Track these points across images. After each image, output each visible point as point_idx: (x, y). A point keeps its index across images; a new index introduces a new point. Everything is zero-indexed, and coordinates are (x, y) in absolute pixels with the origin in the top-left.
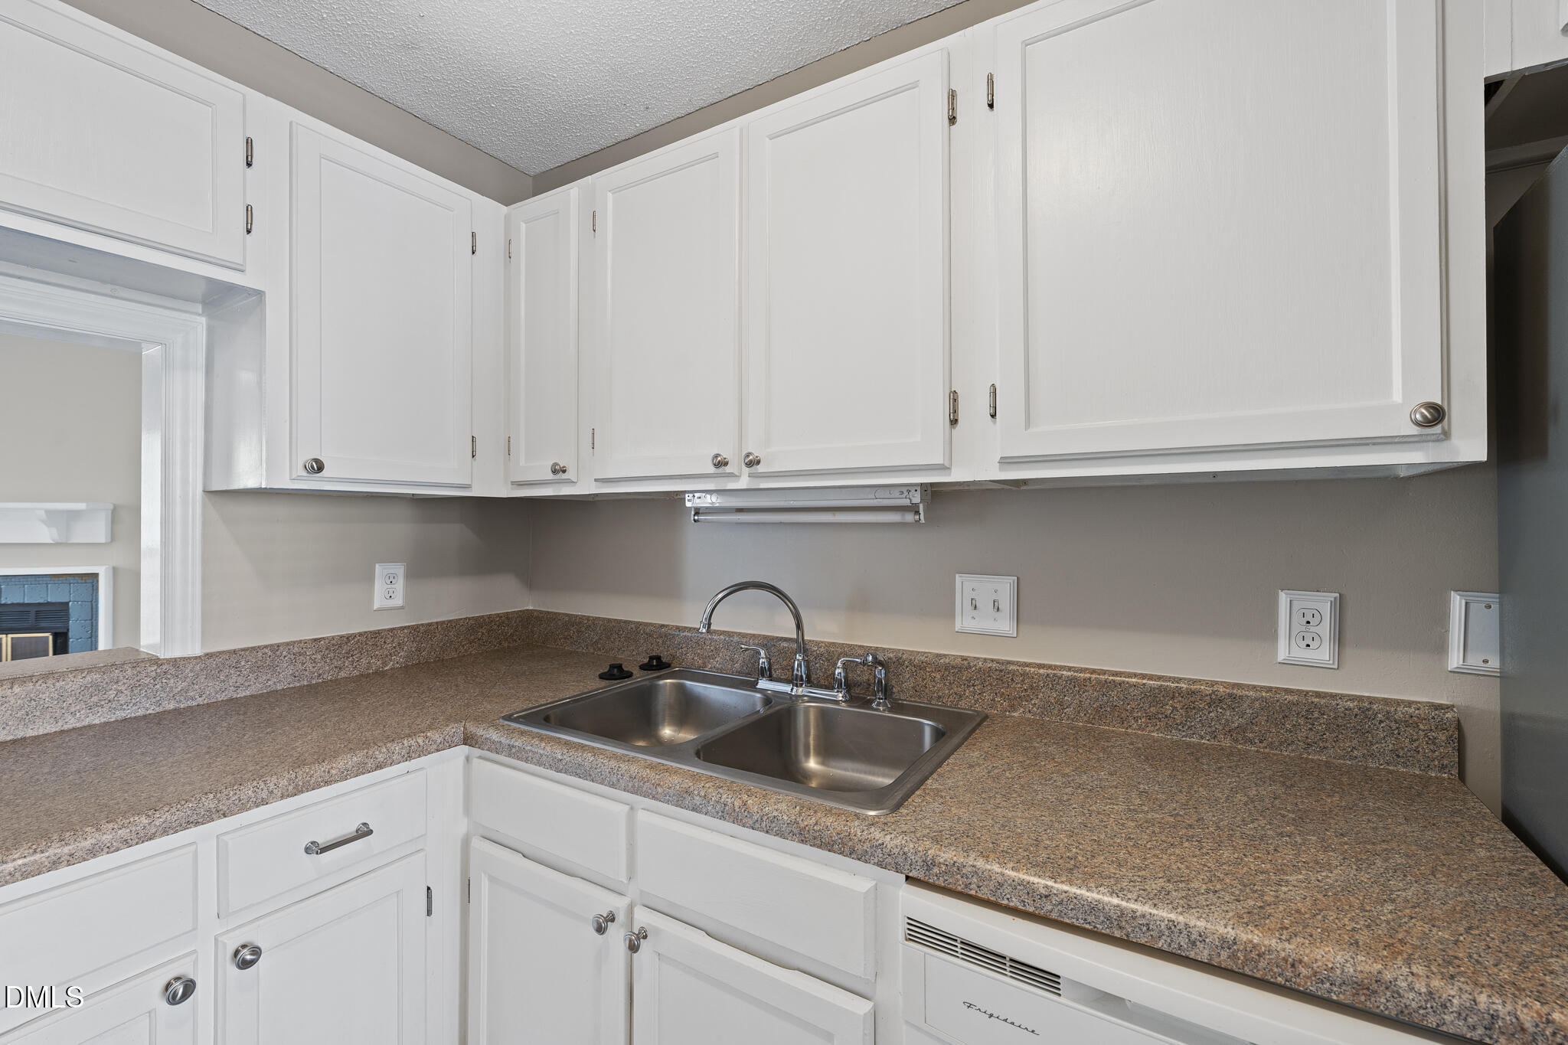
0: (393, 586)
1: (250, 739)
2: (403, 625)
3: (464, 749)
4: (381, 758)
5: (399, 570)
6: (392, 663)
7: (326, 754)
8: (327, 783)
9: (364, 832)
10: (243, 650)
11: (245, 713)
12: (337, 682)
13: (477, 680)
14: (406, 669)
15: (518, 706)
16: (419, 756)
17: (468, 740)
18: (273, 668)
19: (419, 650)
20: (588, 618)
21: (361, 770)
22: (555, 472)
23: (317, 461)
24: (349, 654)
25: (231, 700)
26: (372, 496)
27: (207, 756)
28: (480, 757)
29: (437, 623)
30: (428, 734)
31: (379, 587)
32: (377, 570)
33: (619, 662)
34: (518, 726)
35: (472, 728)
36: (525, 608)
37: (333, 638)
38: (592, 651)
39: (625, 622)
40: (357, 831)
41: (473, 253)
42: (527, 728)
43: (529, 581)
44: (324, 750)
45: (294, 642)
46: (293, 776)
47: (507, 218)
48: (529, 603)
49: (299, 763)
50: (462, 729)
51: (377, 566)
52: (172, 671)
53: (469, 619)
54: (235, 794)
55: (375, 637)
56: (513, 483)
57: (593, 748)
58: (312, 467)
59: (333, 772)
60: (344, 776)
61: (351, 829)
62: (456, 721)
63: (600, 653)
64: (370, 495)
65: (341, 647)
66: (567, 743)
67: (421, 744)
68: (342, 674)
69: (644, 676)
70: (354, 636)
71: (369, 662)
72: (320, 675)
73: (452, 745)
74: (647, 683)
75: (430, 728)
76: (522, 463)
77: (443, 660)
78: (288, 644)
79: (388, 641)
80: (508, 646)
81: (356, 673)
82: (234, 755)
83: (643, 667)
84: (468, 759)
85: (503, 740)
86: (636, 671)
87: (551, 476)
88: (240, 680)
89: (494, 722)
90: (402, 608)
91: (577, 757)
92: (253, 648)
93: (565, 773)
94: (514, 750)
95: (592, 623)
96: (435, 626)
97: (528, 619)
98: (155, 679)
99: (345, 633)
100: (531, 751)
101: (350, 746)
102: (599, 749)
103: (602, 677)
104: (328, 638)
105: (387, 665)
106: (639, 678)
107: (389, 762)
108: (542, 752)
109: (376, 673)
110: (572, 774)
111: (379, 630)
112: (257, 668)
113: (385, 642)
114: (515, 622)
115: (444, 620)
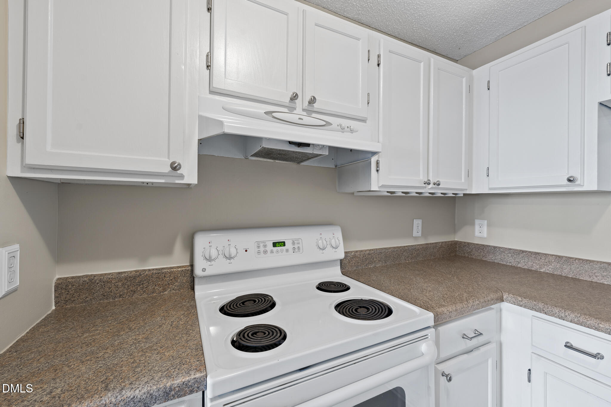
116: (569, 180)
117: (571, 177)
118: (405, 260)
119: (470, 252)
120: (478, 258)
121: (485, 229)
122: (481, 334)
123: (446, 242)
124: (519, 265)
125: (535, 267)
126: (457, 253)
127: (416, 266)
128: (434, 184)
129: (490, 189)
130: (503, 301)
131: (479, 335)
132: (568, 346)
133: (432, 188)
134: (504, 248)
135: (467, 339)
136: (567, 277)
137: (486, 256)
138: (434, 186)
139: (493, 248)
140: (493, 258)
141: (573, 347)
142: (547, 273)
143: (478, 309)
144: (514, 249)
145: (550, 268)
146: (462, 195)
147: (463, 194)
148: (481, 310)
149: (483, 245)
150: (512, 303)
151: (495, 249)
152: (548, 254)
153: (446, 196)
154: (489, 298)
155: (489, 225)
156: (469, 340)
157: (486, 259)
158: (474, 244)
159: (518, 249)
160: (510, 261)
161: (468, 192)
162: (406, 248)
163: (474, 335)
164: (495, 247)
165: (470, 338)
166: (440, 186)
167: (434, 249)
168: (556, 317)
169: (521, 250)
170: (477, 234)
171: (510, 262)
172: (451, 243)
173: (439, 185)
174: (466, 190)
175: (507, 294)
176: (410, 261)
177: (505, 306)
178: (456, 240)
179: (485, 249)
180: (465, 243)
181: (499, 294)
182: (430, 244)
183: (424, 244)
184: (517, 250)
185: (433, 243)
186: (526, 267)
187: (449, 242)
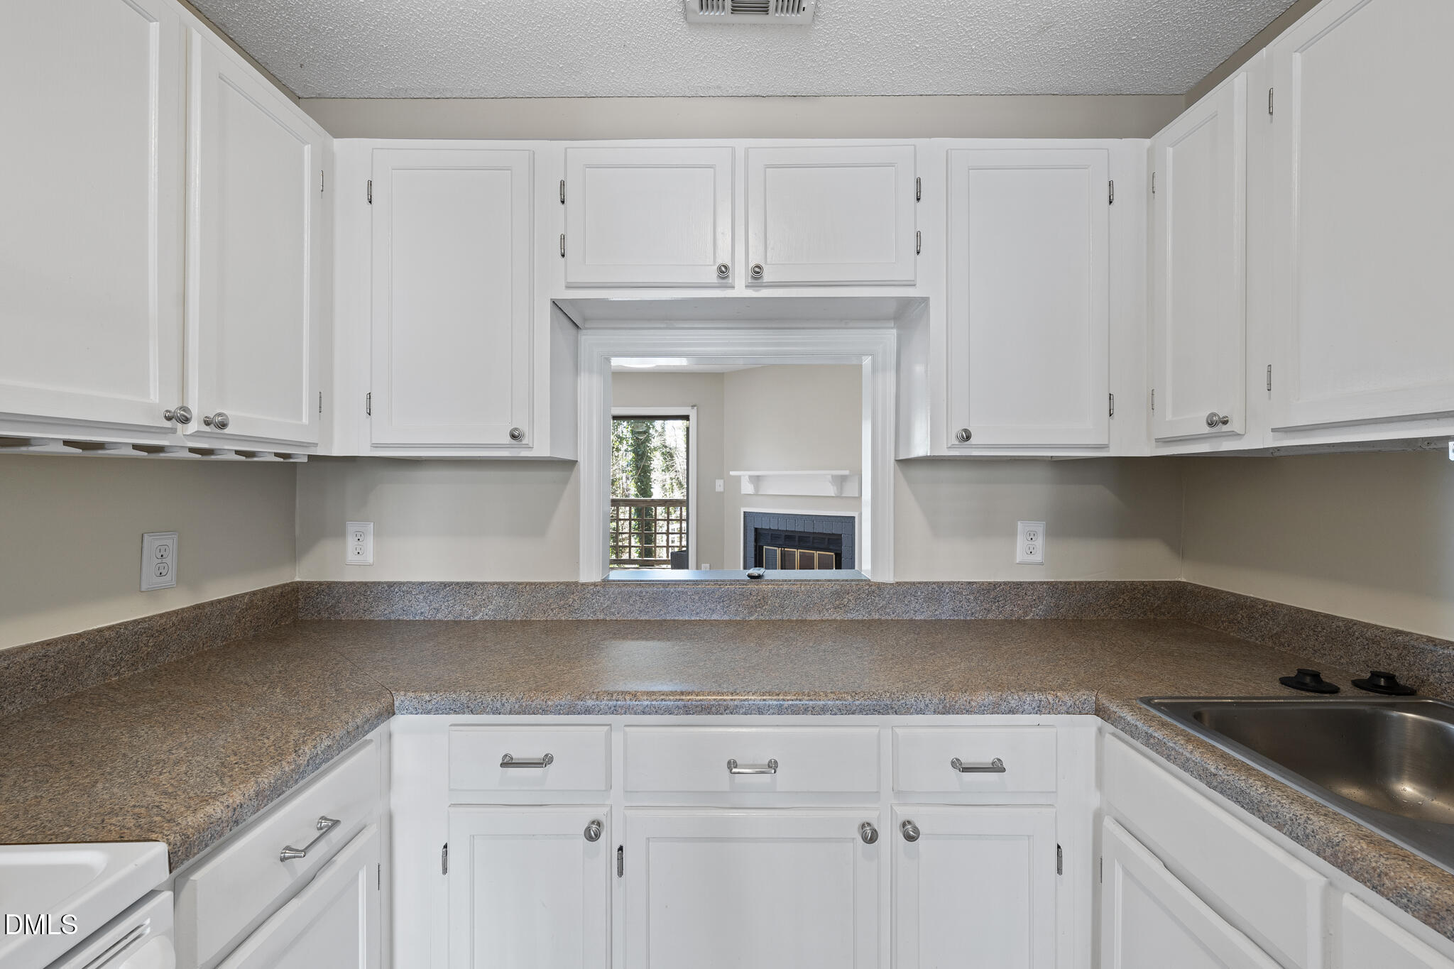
0: (1033, 543)
1: (919, 656)
2: (1043, 580)
3: (1094, 721)
4: (1013, 703)
5: (1040, 528)
6: (1032, 614)
7: (968, 686)
8: (968, 712)
9: (997, 767)
10: (920, 583)
11: (919, 634)
12: (986, 623)
13: (1115, 649)
14: (1045, 622)
15: (1162, 690)
16: (1049, 713)
17: (1100, 711)
18: (939, 601)
19: (1057, 606)
20: (1265, 603)
21: (995, 709)
22: (1211, 424)
23: (966, 431)
24: (996, 600)
25: (911, 620)
26: (1015, 460)
27: (891, 662)
28: (1114, 734)
29: (1075, 582)
30: (1058, 694)
31: (1021, 543)
32: (1019, 527)
33: (1314, 668)
34: (1158, 714)
35: (1104, 701)
36: (1176, 580)
37: (983, 583)
38: (1270, 644)
39: (1326, 616)
40: (993, 763)
41: (1111, 202)
42: (1169, 720)
43: (1180, 549)
44: (968, 682)
45: (954, 582)
46: (943, 697)
47: (1150, 152)
48: (1184, 574)
49: (947, 688)
50: (1094, 698)
51: (1019, 523)
52: (877, 591)
53: (1109, 583)
54: (903, 698)
55: (1017, 588)
56: (1157, 440)
57: (1265, 776)
58: (962, 436)
59: (973, 704)
60: (982, 710)
61: (987, 759)
62: (1087, 688)
63: (1283, 649)
64: (1013, 458)
65: (989, 592)
66: (1223, 756)
67: (1051, 701)
68: (990, 616)
69: (1358, 697)
70: (1000, 584)
71: (1012, 610)
72: (972, 614)
73: (1084, 712)
74: (1367, 708)
75: (1060, 688)
76: (1169, 417)
77: (1081, 620)
78: (949, 583)
79: (1029, 593)
80: (1155, 619)
81: (1001, 617)
82: (907, 665)
83: (1358, 684)
84: (1100, 731)
85: (1140, 724)
86: (1346, 687)
87: (1206, 430)
88: (918, 606)
89: (1130, 701)
90: (1042, 564)
91: (1241, 781)
92: (926, 583)
93: (1221, 793)
94: (1152, 741)
95: (1272, 610)
96: (1074, 586)
97: (1179, 592)
98: (868, 595)
99: (993, 580)
100: (1173, 749)
101: (988, 684)
102: (1277, 782)
103: (1285, 682)
104: (979, 583)
105: (1027, 615)
106: (1350, 698)
107: (1020, 710)
108: (1188, 755)
109: (1018, 620)
110: (1230, 797)
111: (1021, 582)
112: (928, 599)
113: (1026, 594)
114: (1163, 594)
115: (1082, 580)
116: (513, 437)
117: (516, 429)
118: (105, 674)
119: (334, 606)
120: (354, 619)
121: (369, 543)
122: (336, 823)
123: (264, 591)
124: (439, 616)
125: (467, 613)
126: (300, 615)
127: (150, 687)
128: (207, 423)
129: (375, 446)
130: (394, 714)
131: (330, 828)
132: (508, 763)
133: (197, 435)
134: (410, 583)
135: (295, 857)
136: (514, 622)
137: (371, 609)
138: (207, 429)
139: (386, 588)
140: (386, 612)
141: (513, 761)
142: (486, 620)
143: (328, 760)
144: (428, 583)
145: (489, 610)
146: (305, 460)
147: (309, 456)
148: (336, 758)
149: (365, 584)
150: (411, 713)
151: (392, 588)
152: (486, 583)
153: (255, 459)
154: (359, 721)
155: (377, 534)
156: (301, 857)
157: (371, 617)
158: (343, 583)
159: (436, 580)
160: (422, 609)
161: (320, 452)
162: (107, 634)
163: (318, 834)
164: (391, 585)
165: (302, 851)
166: (227, 431)
167: (223, 617)
168: (488, 713)
169: (441, 583)
170: (351, 557)
171: (422, 613)
172: (281, 590)
173: (223, 425)
174: (316, 445)
175: (402, 693)
176: (128, 674)
177: (400, 722)
178: (297, 579)
179: (369, 593)
180: (321, 584)
181: (385, 702)
182: (212, 603)
183: (187, 608)
184: (435, 583)
185: (219, 601)
186: (451, 618)
187: (274, 588)
